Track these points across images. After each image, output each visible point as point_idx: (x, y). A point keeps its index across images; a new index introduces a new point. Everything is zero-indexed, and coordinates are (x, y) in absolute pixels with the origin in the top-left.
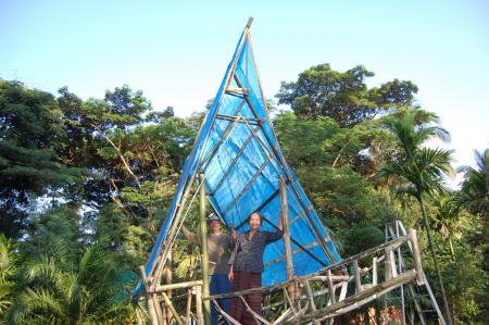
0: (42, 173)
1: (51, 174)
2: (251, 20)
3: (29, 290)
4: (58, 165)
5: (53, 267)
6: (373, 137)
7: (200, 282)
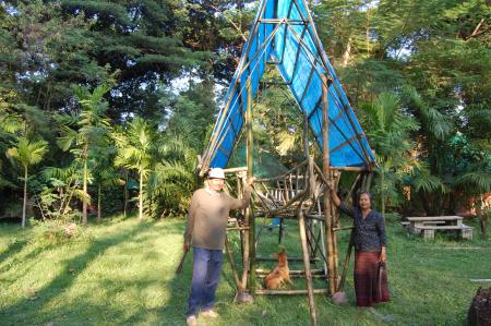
0: (168, 59)
1: (177, 59)
3: (164, 162)
4: (184, 50)
5: (180, 143)
7: (246, 168)
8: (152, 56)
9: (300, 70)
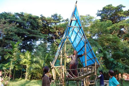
0: (37, 36)
1: (39, 36)
2: (77, 1)
4: (41, 34)
5: (39, 58)
6: (124, 26)
7: (64, 66)
8: (32, 35)
9: (76, 40)
